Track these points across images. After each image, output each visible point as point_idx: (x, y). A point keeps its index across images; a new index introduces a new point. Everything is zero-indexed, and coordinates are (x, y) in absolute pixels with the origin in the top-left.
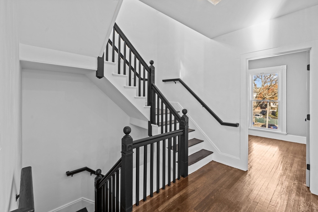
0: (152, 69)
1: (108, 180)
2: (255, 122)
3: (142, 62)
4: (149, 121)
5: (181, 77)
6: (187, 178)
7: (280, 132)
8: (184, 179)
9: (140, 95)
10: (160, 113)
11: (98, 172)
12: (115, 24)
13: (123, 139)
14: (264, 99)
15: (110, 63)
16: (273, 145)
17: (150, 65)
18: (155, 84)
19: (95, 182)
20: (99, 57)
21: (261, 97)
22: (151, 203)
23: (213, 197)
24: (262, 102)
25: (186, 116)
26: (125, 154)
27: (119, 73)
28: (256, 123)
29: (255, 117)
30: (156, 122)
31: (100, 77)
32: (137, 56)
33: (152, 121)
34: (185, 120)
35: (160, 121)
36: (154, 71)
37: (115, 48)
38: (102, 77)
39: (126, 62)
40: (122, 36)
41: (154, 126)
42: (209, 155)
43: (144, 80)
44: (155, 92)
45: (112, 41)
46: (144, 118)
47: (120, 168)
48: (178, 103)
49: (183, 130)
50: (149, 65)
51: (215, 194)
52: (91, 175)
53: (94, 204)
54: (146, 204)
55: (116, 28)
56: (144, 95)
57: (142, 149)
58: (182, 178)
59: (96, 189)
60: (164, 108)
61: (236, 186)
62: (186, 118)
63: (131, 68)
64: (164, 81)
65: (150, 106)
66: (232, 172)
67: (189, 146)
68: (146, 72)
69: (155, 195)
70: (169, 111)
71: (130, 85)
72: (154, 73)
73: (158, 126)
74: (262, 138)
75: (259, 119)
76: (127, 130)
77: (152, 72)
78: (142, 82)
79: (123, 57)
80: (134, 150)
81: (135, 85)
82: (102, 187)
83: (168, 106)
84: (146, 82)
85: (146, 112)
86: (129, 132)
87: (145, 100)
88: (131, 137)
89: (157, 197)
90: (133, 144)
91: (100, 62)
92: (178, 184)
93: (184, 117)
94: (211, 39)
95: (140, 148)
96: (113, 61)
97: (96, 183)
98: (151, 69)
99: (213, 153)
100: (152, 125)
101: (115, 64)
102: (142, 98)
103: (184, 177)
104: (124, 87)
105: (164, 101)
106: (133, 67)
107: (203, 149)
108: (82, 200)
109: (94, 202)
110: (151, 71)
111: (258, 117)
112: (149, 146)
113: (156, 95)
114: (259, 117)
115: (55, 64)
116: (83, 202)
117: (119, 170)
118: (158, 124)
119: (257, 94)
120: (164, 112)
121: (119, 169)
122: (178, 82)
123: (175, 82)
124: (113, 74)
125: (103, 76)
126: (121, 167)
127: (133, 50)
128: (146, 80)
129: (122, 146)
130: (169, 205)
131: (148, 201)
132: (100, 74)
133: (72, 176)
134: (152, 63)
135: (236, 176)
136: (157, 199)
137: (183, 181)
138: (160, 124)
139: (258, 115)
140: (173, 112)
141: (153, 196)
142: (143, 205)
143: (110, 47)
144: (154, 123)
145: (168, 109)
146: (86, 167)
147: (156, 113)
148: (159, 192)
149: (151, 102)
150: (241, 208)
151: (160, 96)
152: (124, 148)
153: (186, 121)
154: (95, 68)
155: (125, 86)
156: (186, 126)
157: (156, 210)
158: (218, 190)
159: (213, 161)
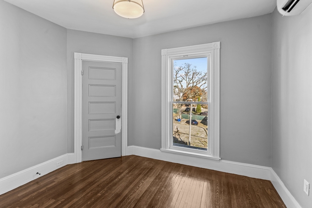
119: (183, 94)
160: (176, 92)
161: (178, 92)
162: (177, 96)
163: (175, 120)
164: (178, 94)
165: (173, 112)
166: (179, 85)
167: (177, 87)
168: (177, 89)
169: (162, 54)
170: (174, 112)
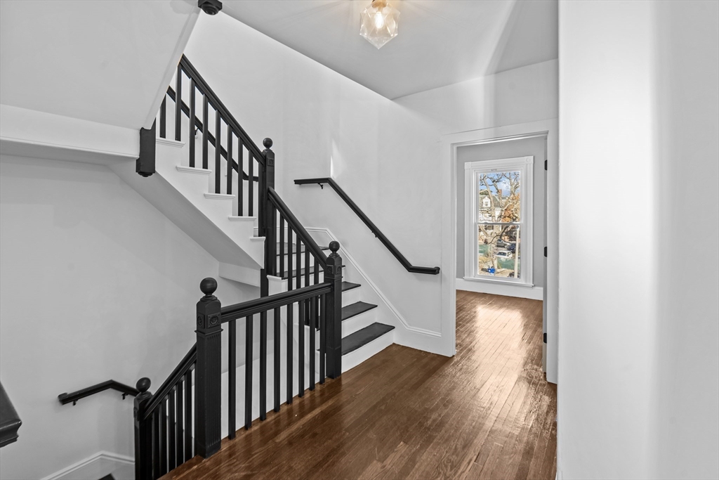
0: (269, 158)
1: (167, 397)
2: (498, 268)
3: (245, 140)
4: (262, 270)
5: (333, 175)
6: (340, 380)
7: (523, 283)
8: (333, 381)
9: (240, 213)
10: (286, 251)
11: (144, 384)
12: (184, 57)
13: (200, 306)
14: (514, 220)
15: (169, 143)
16: (508, 307)
17: (265, 148)
18: (275, 190)
19: (135, 408)
20: (142, 128)
21: (508, 217)
22: (262, 430)
23: (383, 407)
24: (511, 226)
25: (337, 256)
26: (204, 334)
27: (192, 164)
28: (498, 270)
29: (498, 258)
30: (278, 271)
31: (145, 174)
32: (235, 128)
33: (269, 269)
34: (333, 264)
35: (286, 269)
36: (273, 161)
37: (181, 106)
38: (151, 174)
39: (207, 136)
40: (198, 82)
41: (274, 279)
42: (385, 332)
43: (251, 179)
44: (274, 208)
45: (175, 89)
46: (252, 263)
47: (193, 366)
48: (328, 230)
49: (330, 284)
50: (262, 148)
51: (388, 401)
52: (124, 398)
53: (134, 464)
54: (251, 434)
55: (185, 65)
56: (251, 214)
57: (241, 323)
58: (328, 381)
59: (138, 423)
60: (294, 241)
61: (427, 384)
62: (336, 260)
63: (220, 150)
64: (297, 182)
65: (265, 237)
66: (425, 361)
67: (342, 318)
68: (256, 164)
69: (271, 415)
70: (303, 248)
71: (218, 191)
72: (273, 166)
73: (281, 278)
74: (492, 296)
75: (504, 260)
76: (209, 285)
77: (268, 163)
78: (246, 183)
79: (203, 127)
80: (225, 326)
81: (229, 192)
82: (153, 417)
83: (303, 236)
84: (256, 185)
85: (255, 249)
86: (214, 289)
87: (253, 223)
88: (217, 299)
89: (275, 419)
90: (222, 314)
91: (147, 139)
92: (321, 391)
93: (334, 257)
94: (391, 100)
95: (238, 321)
96: (178, 137)
97: (138, 407)
98: (265, 157)
99: (394, 328)
100: (268, 276)
101: (182, 145)
102: (245, 220)
103: (333, 378)
104: (205, 195)
105: (294, 225)
106: (226, 149)
107: (376, 323)
108: (101, 459)
109: (134, 459)
110: (266, 161)
111: (503, 258)
112: (256, 318)
113: (278, 213)
114: (506, 257)
115: (32, 143)
116: (103, 460)
117: (191, 371)
118: (282, 275)
119: (502, 210)
120: (294, 250)
121: (191, 368)
122: (326, 186)
123: (322, 186)
124: (177, 168)
125: (154, 172)
126: (195, 362)
127: (223, 113)
128: (256, 179)
129: (198, 318)
130: (298, 429)
131: (255, 428)
132: (145, 165)
133: (74, 404)
134: (268, 143)
135: (431, 368)
136: (275, 423)
137: (330, 386)
138: (286, 275)
139: (504, 254)
140: (312, 248)
141: (265, 419)
142: (244, 436)
143: (171, 105)
144: (273, 272)
145: (302, 243)
146: (111, 381)
147: (278, 253)
148: (279, 409)
149: (266, 228)
150: (430, 418)
151: (286, 215)
152: (203, 322)
153: (337, 266)
154: (133, 151)
155: (207, 193)
156: (336, 276)
157: (270, 441)
158: (394, 394)
159: (394, 344)
160: (484, 206)
161: (489, 206)
162: (487, 215)
163: (483, 270)
164: (490, 211)
165: (479, 254)
166: (493, 188)
167: (486, 195)
168: (486, 200)
169: (465, 168)
170: (480, 252)
